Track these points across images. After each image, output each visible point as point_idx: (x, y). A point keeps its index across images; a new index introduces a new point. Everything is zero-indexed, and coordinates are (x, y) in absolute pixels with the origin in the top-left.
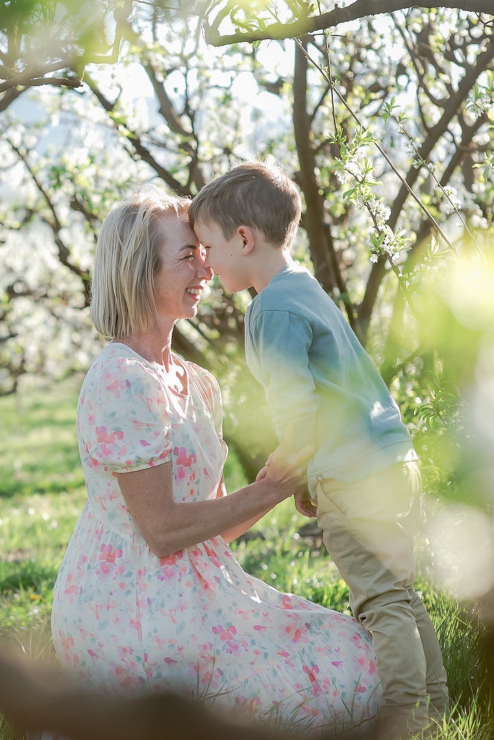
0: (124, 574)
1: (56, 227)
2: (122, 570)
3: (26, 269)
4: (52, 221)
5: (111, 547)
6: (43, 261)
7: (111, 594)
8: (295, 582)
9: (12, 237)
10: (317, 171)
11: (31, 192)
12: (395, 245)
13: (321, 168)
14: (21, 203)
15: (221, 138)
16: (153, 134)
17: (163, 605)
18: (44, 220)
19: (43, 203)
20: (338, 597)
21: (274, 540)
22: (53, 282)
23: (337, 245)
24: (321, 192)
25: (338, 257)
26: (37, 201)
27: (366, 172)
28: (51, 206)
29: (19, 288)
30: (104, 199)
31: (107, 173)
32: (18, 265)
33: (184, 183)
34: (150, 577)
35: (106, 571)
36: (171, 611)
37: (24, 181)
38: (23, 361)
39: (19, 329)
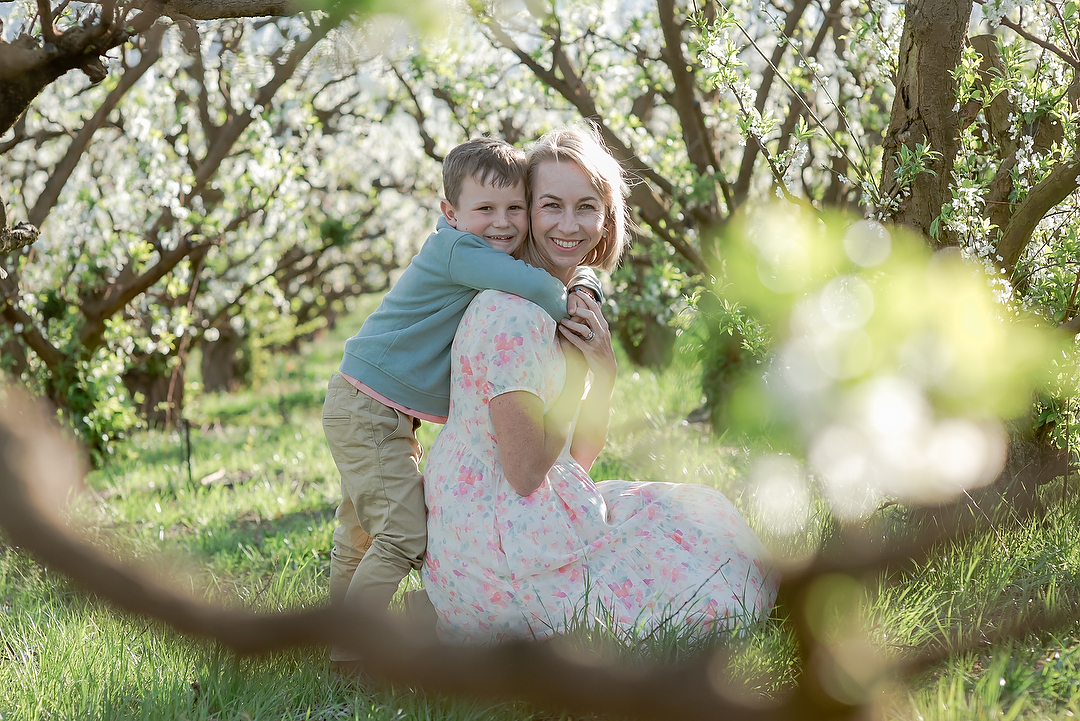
0: (483, 497)
1: (420, 118)
2: (481, 492)
3: (391, 160)
4: (415, 112)
5: (471, 469)
6: (409, 151)
7: (469, 516)
8: (685, 471)
9: (375, 130)
10: (684, 47)
11: (392, 81)
12: (763, 127)
13: (688, 43)
14: (381, 94)
15: (583, 19)
16: (515, 19)
17: (525, 528)
18: (407, 111)
19: (404, 93)
20: (728, 486)
21: (662, 428)
22: (421, 171)
23: (709, 122)
24: (689, 69)
25: (710, 135)
26: (398, 91)
27: (730, 55)
28: (413, 97)
29: (385, 181)
30: (468, 88)
31: (470, 59)
32: (382, 155)
33: (547, 66)
34: (510, 502)
35: (464, 492)
36: (533, 533)
37: (384, 72)
38: (394, 256)
39: (389, 223)
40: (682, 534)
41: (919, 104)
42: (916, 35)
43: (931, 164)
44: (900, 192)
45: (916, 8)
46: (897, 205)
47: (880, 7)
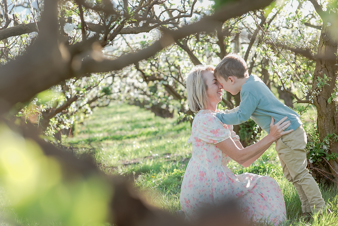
5: (202, 172)
7: (204, 187)
17: (219, 190)
34: (215, 181)
35: (202, 180)
40: (263, 195)
41: (325, 63)
42: (325, 42)
43: (328, 82)
44: (319, 90)
45: (325, 34)
46: (318, 94)
47: (303, 32)
